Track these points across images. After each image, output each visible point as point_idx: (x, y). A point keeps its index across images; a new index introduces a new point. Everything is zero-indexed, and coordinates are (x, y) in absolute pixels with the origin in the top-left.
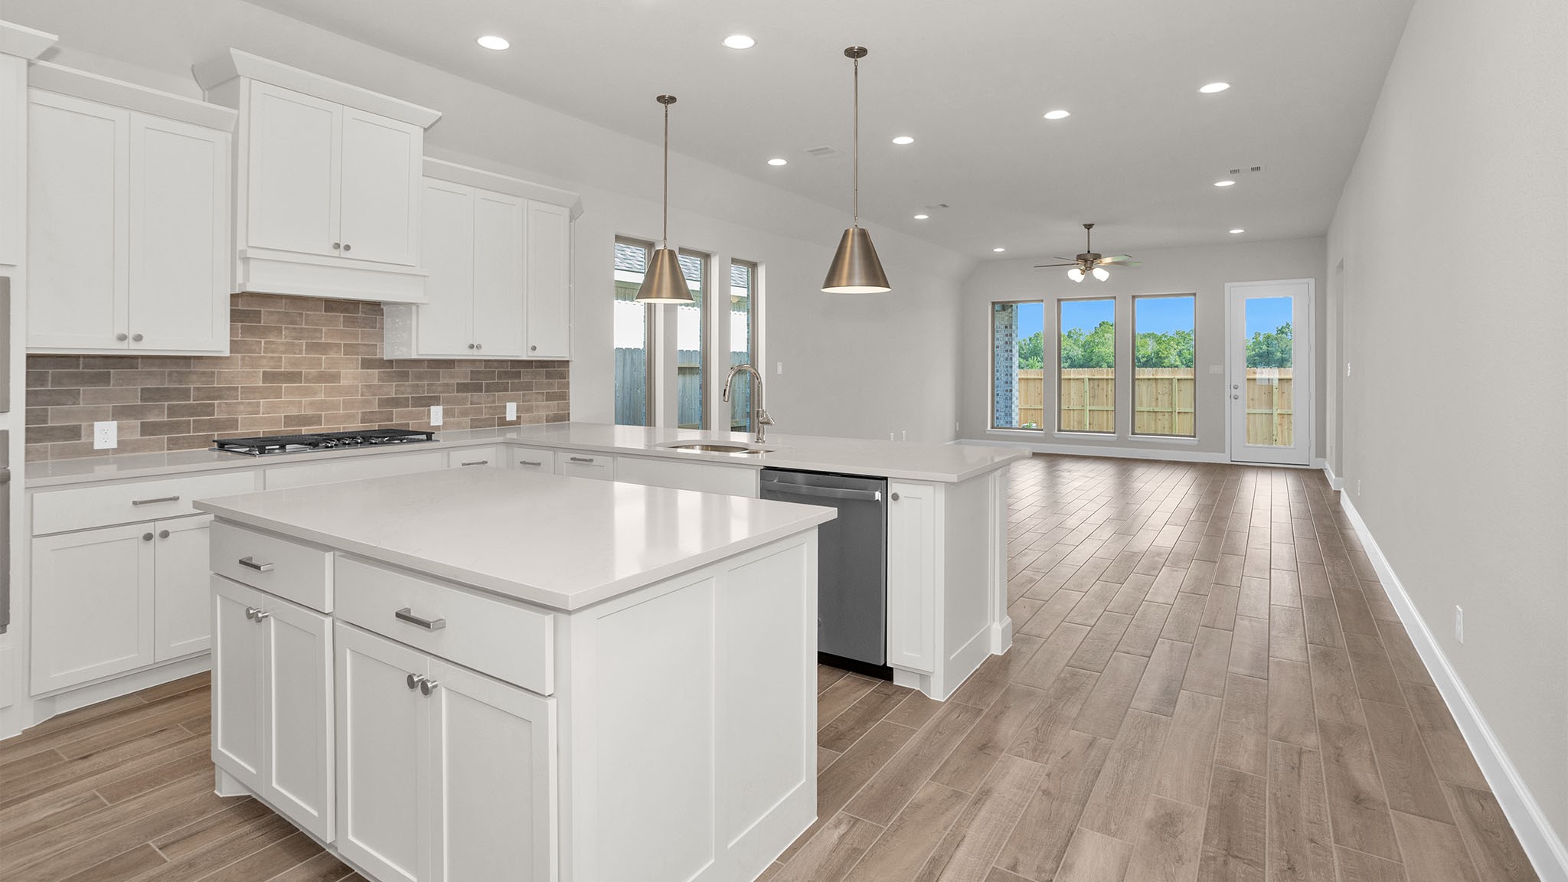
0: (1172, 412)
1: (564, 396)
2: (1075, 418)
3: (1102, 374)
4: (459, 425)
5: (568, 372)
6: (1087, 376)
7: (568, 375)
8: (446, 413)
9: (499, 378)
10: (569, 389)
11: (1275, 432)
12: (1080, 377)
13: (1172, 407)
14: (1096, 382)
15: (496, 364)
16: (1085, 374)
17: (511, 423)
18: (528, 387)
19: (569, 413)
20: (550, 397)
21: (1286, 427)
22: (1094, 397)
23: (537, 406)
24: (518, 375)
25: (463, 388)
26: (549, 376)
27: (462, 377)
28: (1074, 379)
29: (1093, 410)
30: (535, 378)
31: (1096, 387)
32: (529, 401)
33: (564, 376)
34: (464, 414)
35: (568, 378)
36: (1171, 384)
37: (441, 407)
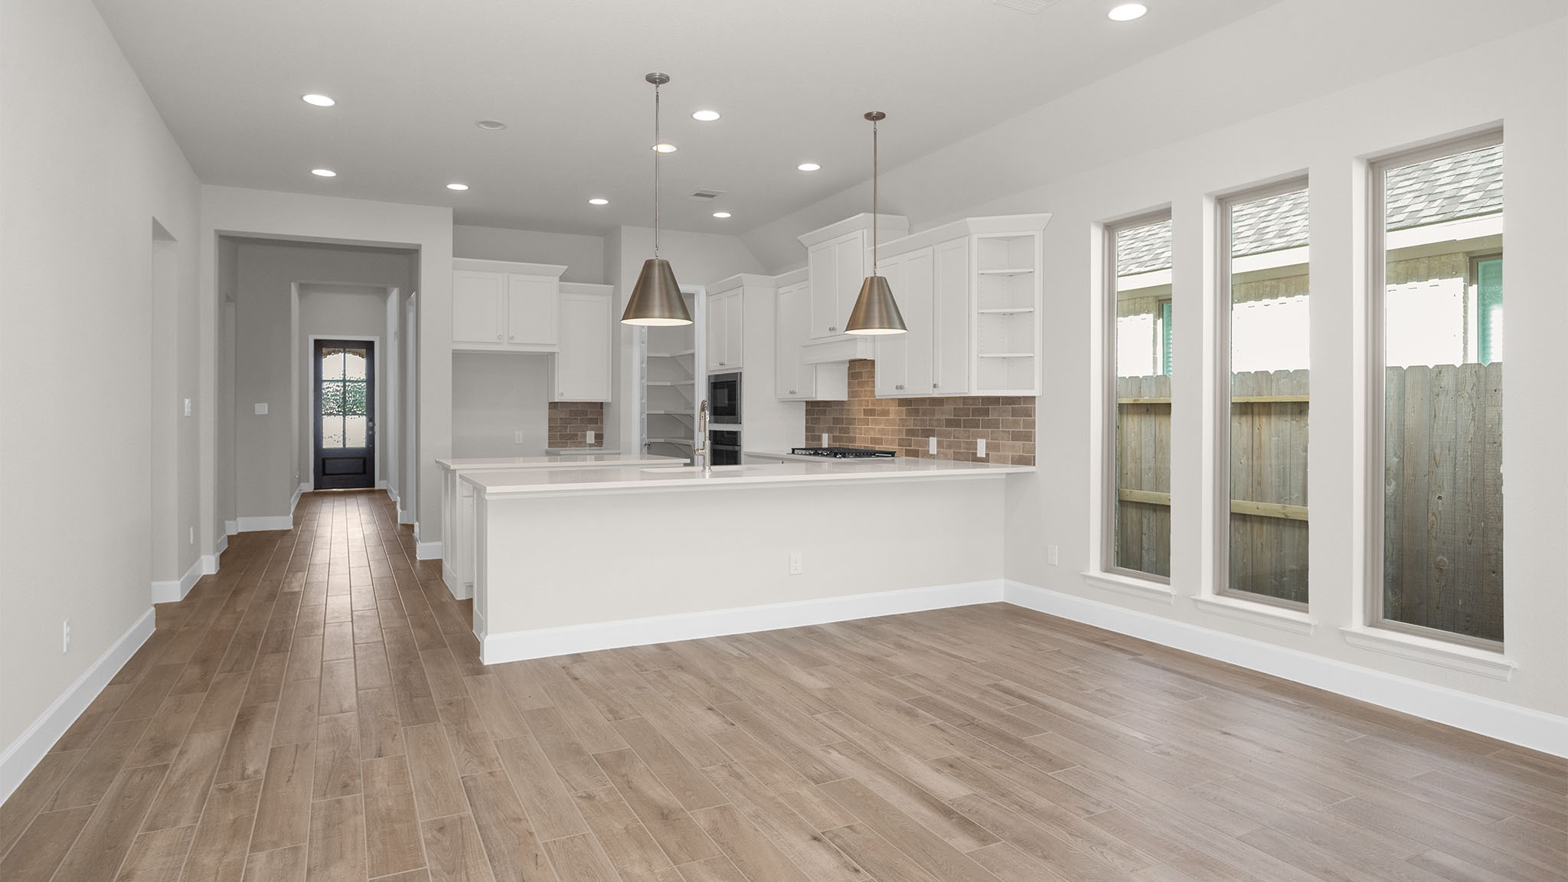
1: (1029, 437)
4: (946, 457)
5: (1035, 409)
7: (1035, 412)
8: (939, 444)
9: (973, 415)
10: (1034, 428)
15: (971, 402)
17: (981, 460)
18: (994, 424)
19: (1034, 457)
20: (1016, 437)
23: (1003, 445)
24: (986, 412)
25: (950, 423)
26: (1014, 413)
27: (946, 413)
30: (1002, 416)
32: (996, 439)
33: (1029, 413)
34: (949, 447)
35: (1034, 416)
37: (936, 438)
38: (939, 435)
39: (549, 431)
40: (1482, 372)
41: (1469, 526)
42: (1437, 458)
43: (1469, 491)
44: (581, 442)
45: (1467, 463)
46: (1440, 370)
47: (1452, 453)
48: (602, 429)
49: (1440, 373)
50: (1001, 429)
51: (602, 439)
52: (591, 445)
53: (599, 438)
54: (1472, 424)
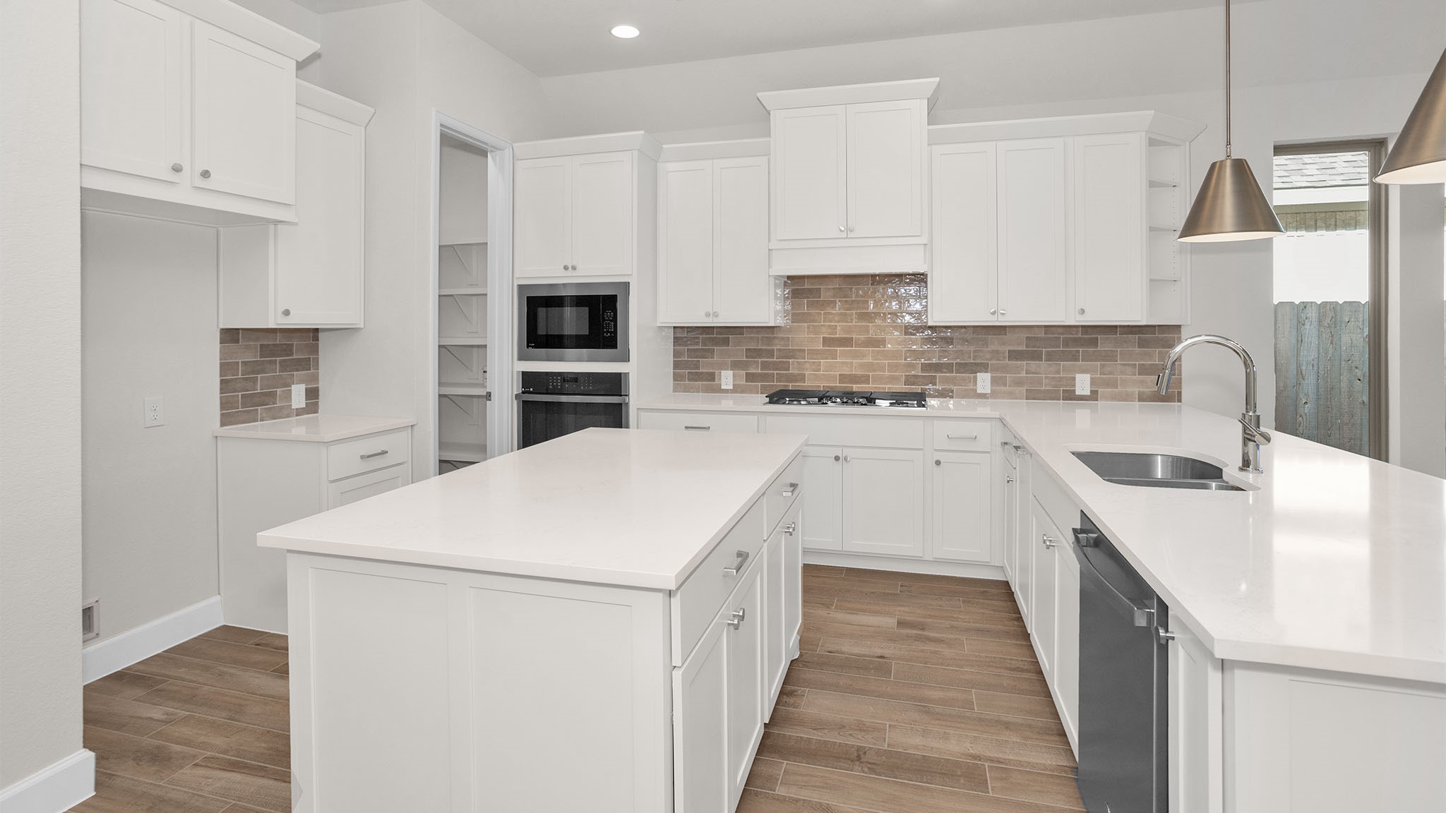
4: (1010, 396)
5: (1178, 339)
7: (1178, 343)
8: (994, 381)
9: (1066, 346)
17: (1082, 398)
18: (1109, 357)
19: (1180, 392)
20: (1145, 370)
23: (1124, 381)
25: (1016, 355)
30: (1121, 347)
32: (1111, 373)
33: (1171, 343)
34: (1016, 384)
35: (1178, 347)
37: (989, 374)
38: (995, 369)
39: (222, 391)
40: (1338, 308)
41: (1329, 423)
42: (1304, 373)
43: (1329, 397)
44: (282, 408)
45: (1327, 377)
46: (1305, 305)
47: (1315, 368)
48: (315, 378)
49: (1305, 307)
50: (1119, 362)
51: (317, 397)
52: (299, 412)
53: (312, 394)
54: (1331, 346)
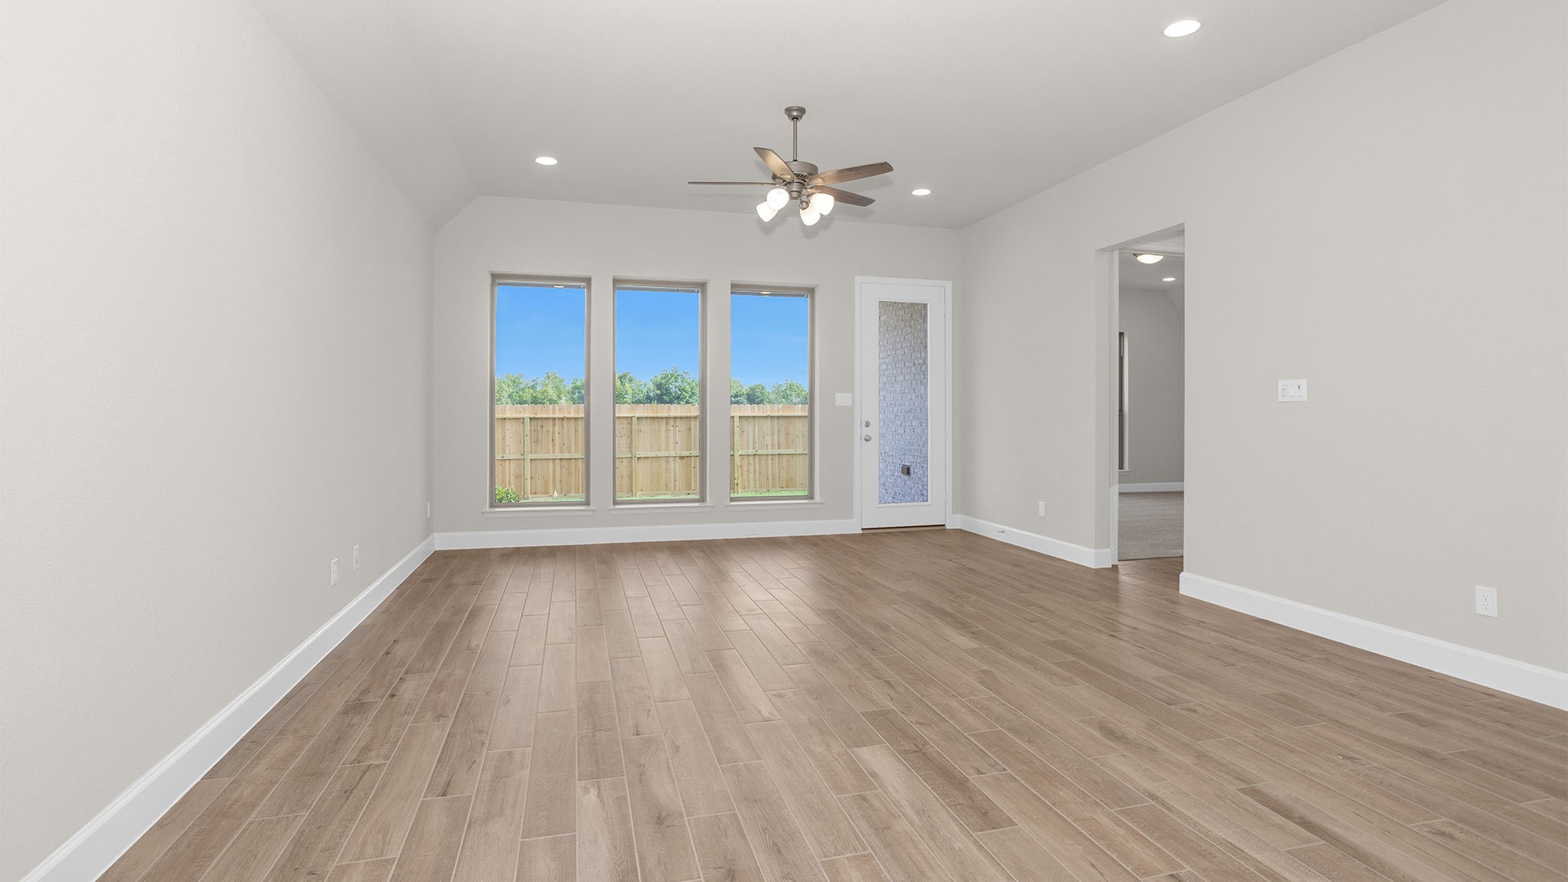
0: (632, 458)
2: (512, 473)
3: (548, 413)
6: (527, 415)
11: (736, 476)
12: (518, 416)
13: (631, 452)
14: (539, 423)
16: (524, 412)
21: (746, 469)
22: (536, 442)
28: (509, 419)
29: (535, 460)
31: (539, 428)
36: (630, 424)
